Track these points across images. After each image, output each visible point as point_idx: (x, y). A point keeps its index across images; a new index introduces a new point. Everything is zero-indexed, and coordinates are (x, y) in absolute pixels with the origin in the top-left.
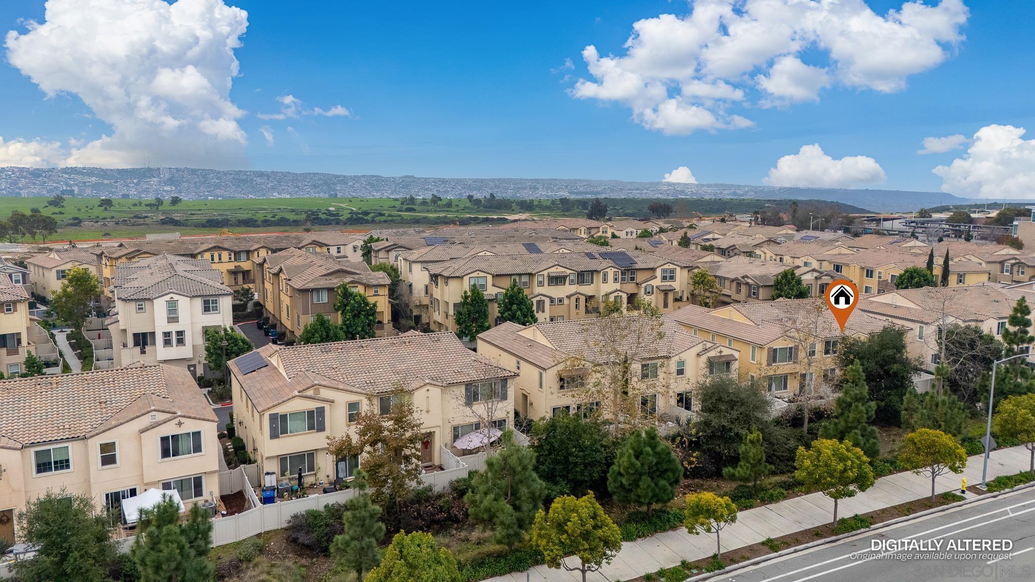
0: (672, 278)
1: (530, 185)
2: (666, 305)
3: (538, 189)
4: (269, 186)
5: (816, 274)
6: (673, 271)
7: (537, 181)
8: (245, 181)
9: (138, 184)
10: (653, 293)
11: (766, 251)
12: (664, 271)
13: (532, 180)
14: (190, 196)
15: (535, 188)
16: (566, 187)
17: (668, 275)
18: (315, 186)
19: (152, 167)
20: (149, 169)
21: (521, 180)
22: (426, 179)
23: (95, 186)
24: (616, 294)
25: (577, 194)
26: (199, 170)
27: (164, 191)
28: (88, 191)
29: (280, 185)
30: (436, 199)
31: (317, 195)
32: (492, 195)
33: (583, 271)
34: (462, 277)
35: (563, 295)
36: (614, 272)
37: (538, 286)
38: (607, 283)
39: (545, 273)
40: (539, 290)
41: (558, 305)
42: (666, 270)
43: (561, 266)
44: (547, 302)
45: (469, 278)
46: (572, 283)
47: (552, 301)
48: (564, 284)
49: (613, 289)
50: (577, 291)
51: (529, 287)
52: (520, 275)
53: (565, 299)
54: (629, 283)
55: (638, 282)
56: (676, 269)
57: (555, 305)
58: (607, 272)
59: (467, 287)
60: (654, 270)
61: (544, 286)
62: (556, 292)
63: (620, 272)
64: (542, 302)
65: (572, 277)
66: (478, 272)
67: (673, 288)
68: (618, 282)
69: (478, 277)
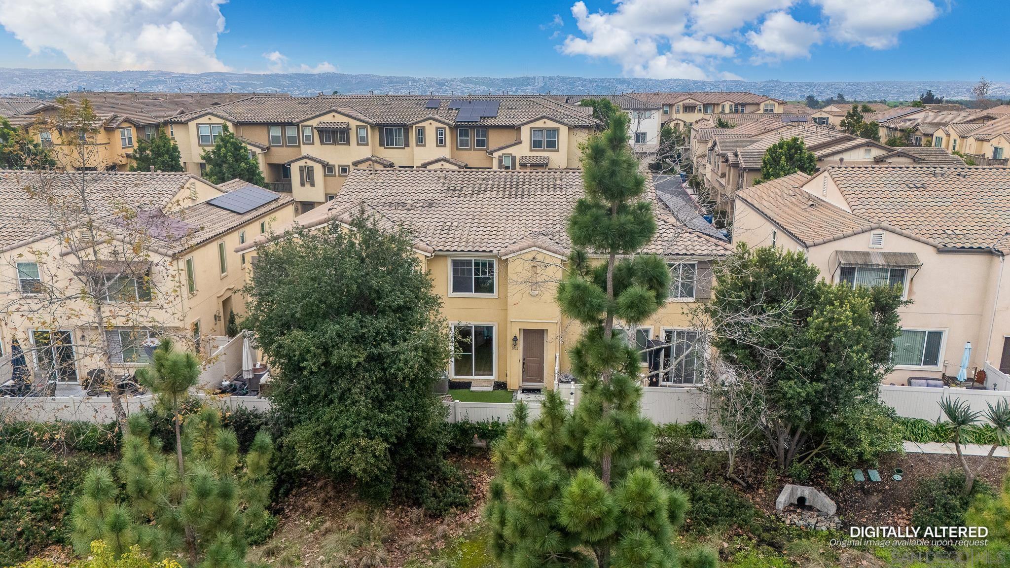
0: (552, 145)
6: (554, 132)
12: (534, 131)
17: (544, 140)
24: (438, 165)
33: (387, 125)
34: (185, 123)
35: (347, 161)
36: (437, 128)
37: (304, 144)
38: (424, 146)
39: (314, 123)
40: (306, 150)
41: (340, 176)
42: (541, 130)
43: (339, 113)
44: (318, 171)
45: (198, 124)
46: (362, 141)
47: (330, 170)
48: (348, 143)
49: (437, 157)
50: (373, 156)
51: (299, 146)
52: (283, 125)
53: (352, 168)
54: (474, 150)
55: (491, 148)
56: (558, 129)
57: (335, 176)
58: (424, 127)
59: (194, 140)
60: (518, 129)
61: (313, 144)
62: (337, 155)
63: (447, 128)
64: (310, 170)
65: (362, 133)
66: (209, 116)
67: (546, 161)
68: (445, 146)
69: (210, 124)
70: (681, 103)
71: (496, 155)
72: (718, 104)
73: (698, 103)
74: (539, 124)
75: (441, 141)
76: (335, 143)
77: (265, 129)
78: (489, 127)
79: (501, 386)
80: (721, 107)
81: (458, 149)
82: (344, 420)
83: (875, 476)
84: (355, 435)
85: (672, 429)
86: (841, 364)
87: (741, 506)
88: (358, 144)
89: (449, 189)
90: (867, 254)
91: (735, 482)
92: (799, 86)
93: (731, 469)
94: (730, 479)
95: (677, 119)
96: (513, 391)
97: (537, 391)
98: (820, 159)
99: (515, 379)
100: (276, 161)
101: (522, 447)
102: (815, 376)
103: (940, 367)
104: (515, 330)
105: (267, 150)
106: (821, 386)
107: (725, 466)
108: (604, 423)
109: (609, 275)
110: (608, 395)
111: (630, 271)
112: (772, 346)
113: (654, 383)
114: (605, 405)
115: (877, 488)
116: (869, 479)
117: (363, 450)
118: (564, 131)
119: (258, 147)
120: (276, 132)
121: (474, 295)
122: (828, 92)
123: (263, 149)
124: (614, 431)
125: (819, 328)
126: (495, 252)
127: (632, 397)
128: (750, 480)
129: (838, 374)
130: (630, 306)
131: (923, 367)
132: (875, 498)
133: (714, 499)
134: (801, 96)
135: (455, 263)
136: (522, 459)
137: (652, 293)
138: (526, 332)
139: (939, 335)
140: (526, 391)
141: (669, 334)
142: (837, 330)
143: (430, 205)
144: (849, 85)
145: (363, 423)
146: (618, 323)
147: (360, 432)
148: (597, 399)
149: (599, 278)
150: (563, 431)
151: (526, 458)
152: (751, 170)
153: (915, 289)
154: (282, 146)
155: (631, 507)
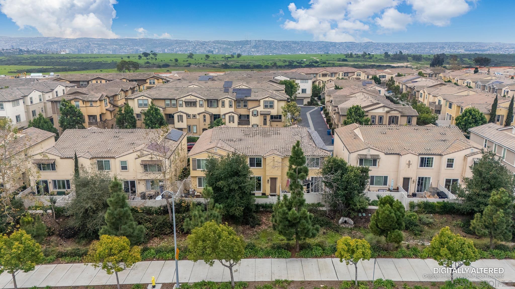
0: (272, 107)
1: (440, 46)
2: (265, 123)
3: (445, 48)
4: (298, 48)
5: (387, 109)
6: (272, 102)
7: (446, 44)
8: (287, 46)
9: (242, 48)
10: (258, 115)
11: (425, 91)
12: (265, 102)
13: (442, 43)
14: (262, 54)
15: (443, 48)
16: (464, 47)
17: (269, 105)
18: (320, 48)
19: (248, 40)
20: (247, 41)
21: (436, 43)
22: (378, 43)
23: (224, 49)
24: (230, 114)
25: (469, 51)
26: (268, 41)
27: (252, 51)
28: (221, 51)
29: (303, 48)
30: (364, 55)
31: (319, 53)
32: (401, 52)
33: (211, 100)
34: (134, 99)
35: (196, 113)
36: (229, 101)
37: (179, 107)
38: (225, 107)
39: (183, 99)
40: (180, 109)
41: (193, 118)
42: (267, 101)
43: (193, 96)
44: (185, 116)
45: (138, 100)
46: (201, 106)
47: (189, 116)
48: (196, 106)
49: (229, 111)
50: (205, 111)
51: (177, 107)
52: (171, 100)
53: (197, 115)
54: (243, 108)
55: (249, 108)
56: (274, 101)
57: (191, 118)
58: (224, 101)
59: (136, 105)
60: (259, 101)
61: (183, 107)
62: (191, 111)
63: (233, 101)
64: (181, 116)
65: (201, 103)
66: (143, 97)
67: (269, 113)
68: (232, 107)
69: (143, 100)
70: (321, 73)
71: (251, 110)
72: (337, 73)
73: (328, 73)
74: (267, 99)
75: (231, 106)
76: (191, 106)
77: (164, 101)
78: (248, 100)
79: (264, 194)
80: (338, 74)
81: (237, 108)
82: (233, 202)
83: (364, 215)
84: (236, 206)
85: (313, 205)
86: (351, 186)
87: (330, 222)
88: (200, 107)
89: (245, 135)
90: (366, 155)
91: (329, 217)
92: (382, 45)
93: (327, 214)
94: (327, 216)
95: (319, 80)
96: (268, 196)
97: (275, 195)
98: (367, 112)
99: (268, 192)
100: (168, 113)
101: (280, 205)
102: (345, 189)
103: (388, 186)
104: (268, 178)
105: (164, 109)
106: (347, 192)
107: (326, 213)
108: (296, 200)
109: (297, 170)
110: (297, 194)
111: (301, 169)
112: (335, 182)
113: (308, 192)
114: (296, 196)
115: (365, 217)
116: (362, 216)
117: (238, 210)
118: (276, 102)
119: (161, 108)
120: (168, 102)
121: (256, 168)
122: (396, 48)
123: (163, 109)
124: (298, 201)
125: (346, 178)
126: (262, 156)
127: (302, 195)
128: (333, 217)
129: (351, 189)
130: (301, 177)
131: (383, 186)
132: (364, 220)
133: (323, 221)
134: (383, 50)
135: (250, 159)
136: (280, 207)
137: (305, 174)
138: (271, 178)
139: (387, 177)
140: (271, 195)
141: (312, 178)
142: (350, 178)
143: (241, 140)
144: (406, 44)
145: (238, 203)
146: (299, 180)
147: (237, 205)
148: (295, 195)
149: (295, 170)
150: (287, 202)
151: (281, 207)
152: (343, 115)
153: (380, 164)
154: (170, 107)
155: (302, 216)
